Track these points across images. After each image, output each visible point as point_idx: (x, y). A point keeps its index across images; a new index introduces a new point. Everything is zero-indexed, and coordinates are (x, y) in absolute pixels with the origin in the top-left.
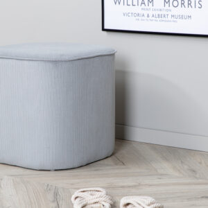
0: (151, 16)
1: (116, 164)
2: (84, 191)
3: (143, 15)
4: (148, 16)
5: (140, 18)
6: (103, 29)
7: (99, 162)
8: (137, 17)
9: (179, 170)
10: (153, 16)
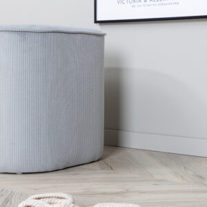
1: (103, 169)
2: (39, 199)
3: (139, 1)
4: (146, 1)
7: (81, 166)
9: (182, 177)
10: (151, 0)
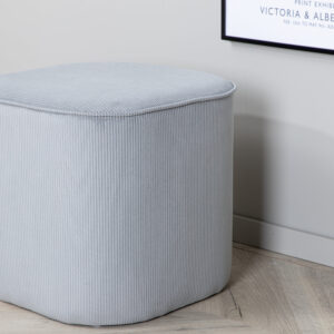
0: (311, 15)
3: (298, 14)
4: (307, 16)
5: (292, 19)
6: (224, 37)
8: (286, 17)
10: (316, 16)
